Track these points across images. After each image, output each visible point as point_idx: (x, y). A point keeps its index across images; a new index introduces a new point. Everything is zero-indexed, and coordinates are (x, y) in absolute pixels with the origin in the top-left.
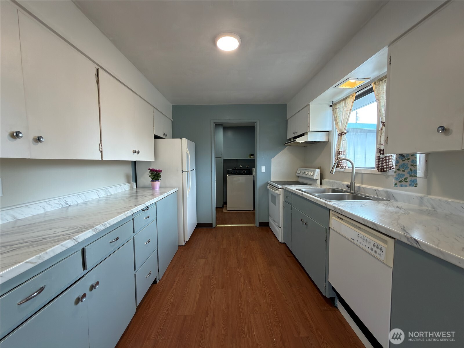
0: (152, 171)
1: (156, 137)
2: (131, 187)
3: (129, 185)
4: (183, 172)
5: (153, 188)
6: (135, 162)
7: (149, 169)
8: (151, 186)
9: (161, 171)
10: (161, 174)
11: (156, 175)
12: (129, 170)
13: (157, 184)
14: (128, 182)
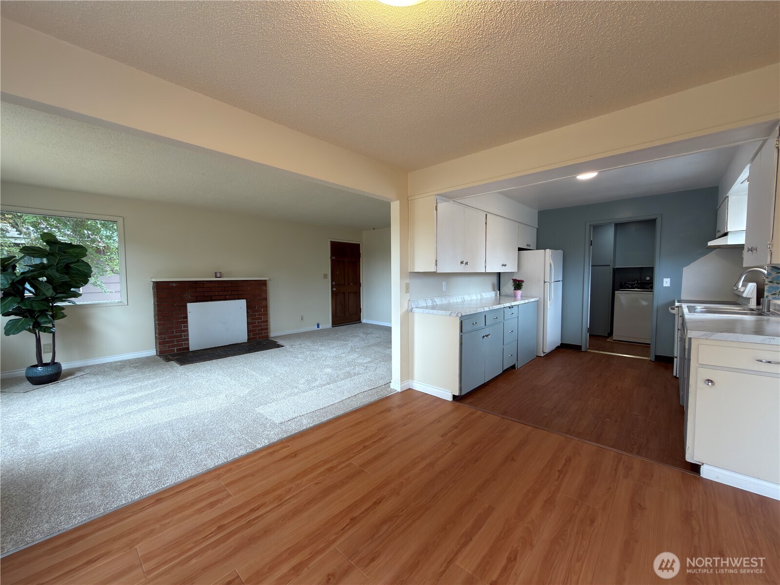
0: (515, 281)
1: (520, 249)
2: (496, 295)
3: (495, 292)
4: (545, 282)
5: (515, 296)
6: (500, 273)
7: (513, 279)
8: (513, 295)
9: (523, 281)
10: (523, 284)
11: (518, 285)
12: (494, 279)
13: (519, 292)
14: (494, 290)
